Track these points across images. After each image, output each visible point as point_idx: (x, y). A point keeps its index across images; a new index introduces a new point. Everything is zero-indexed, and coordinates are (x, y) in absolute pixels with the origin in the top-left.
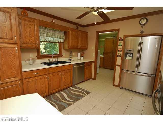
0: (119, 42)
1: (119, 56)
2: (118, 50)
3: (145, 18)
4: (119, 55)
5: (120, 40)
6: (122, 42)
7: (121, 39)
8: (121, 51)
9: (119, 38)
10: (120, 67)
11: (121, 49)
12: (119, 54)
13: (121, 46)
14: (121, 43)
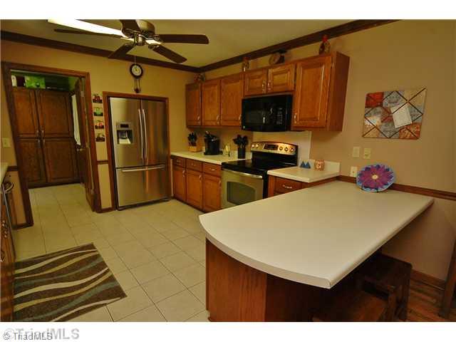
0: (94, 105)
1: (100, 139)
2: (95, 124)
3: (140, 66)
4: (101, 136)
5: (95, 101)
6: (101, 105)
7: (97, 100)
8: (102, 127)
9: (93, 97)
10: (107, 165)
11: (103, 124)
12: (99, 134)
13: (102, 115)
14: (98, 107)
